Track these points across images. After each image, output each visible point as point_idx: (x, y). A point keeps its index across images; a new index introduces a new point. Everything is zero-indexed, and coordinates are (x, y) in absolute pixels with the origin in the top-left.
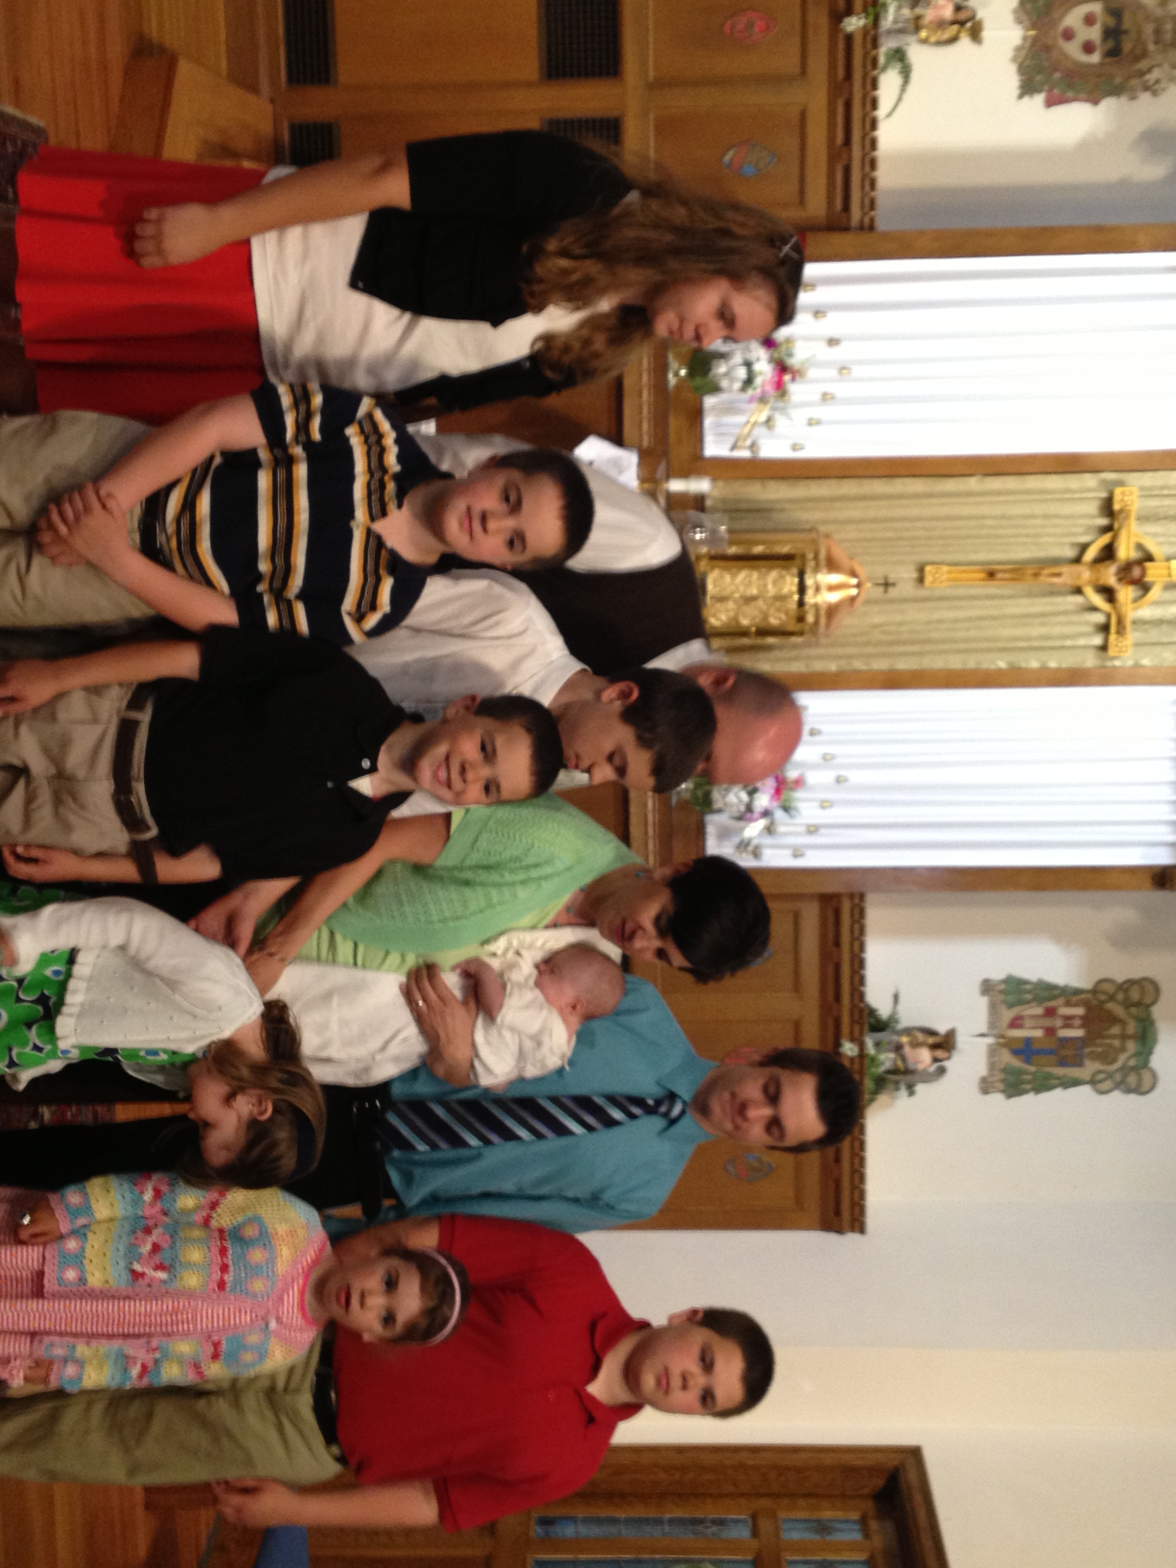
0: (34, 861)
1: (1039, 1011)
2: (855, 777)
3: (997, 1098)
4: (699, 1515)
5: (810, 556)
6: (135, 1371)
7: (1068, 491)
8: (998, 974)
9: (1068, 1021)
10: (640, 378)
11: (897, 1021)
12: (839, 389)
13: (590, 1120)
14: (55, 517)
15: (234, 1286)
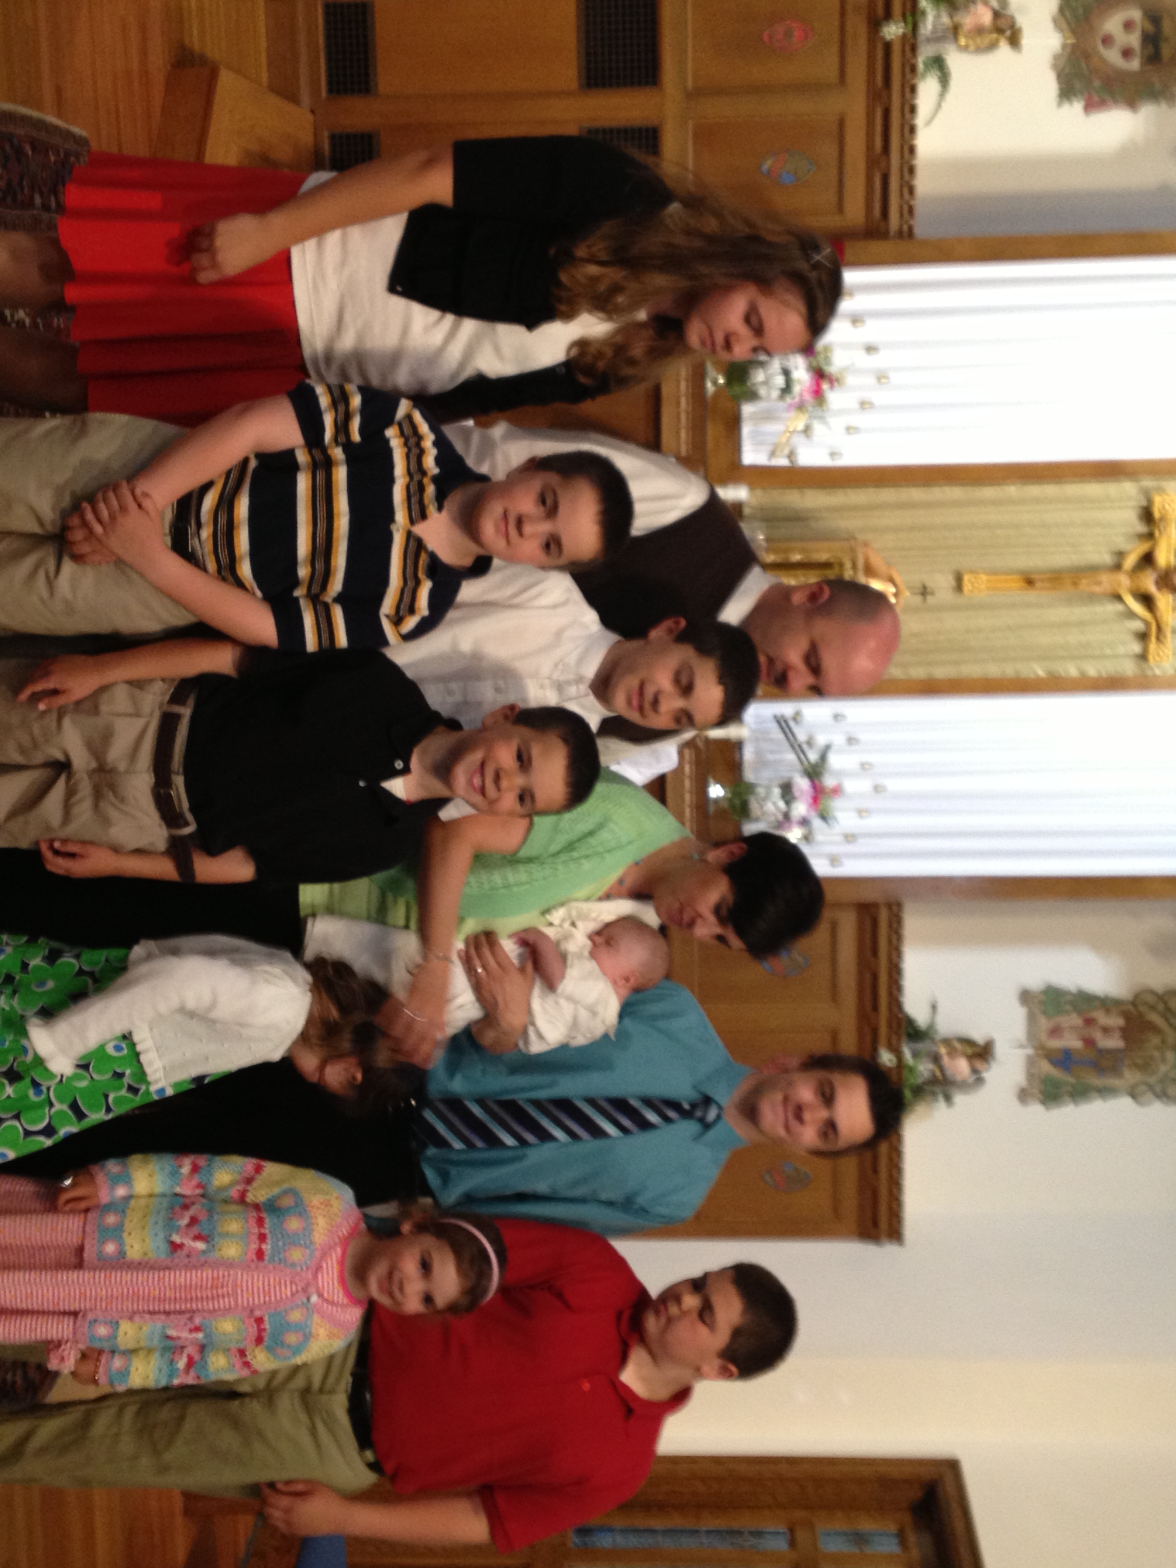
0: (72, 856)
1: (1078, 1021)
2: (892, 785)
3: (1036, 1109)
4: (735, 1525)
5: (848, 564)
6: (182, 1363)
7: (1109, 498)
8: (1037, 984)
9: (1106, 1030)
10: (678, 386)
11: (935, 1030)
12: (878, 397)
13: (626, 1122)
14: (90, 516)
15: (273, 1256)
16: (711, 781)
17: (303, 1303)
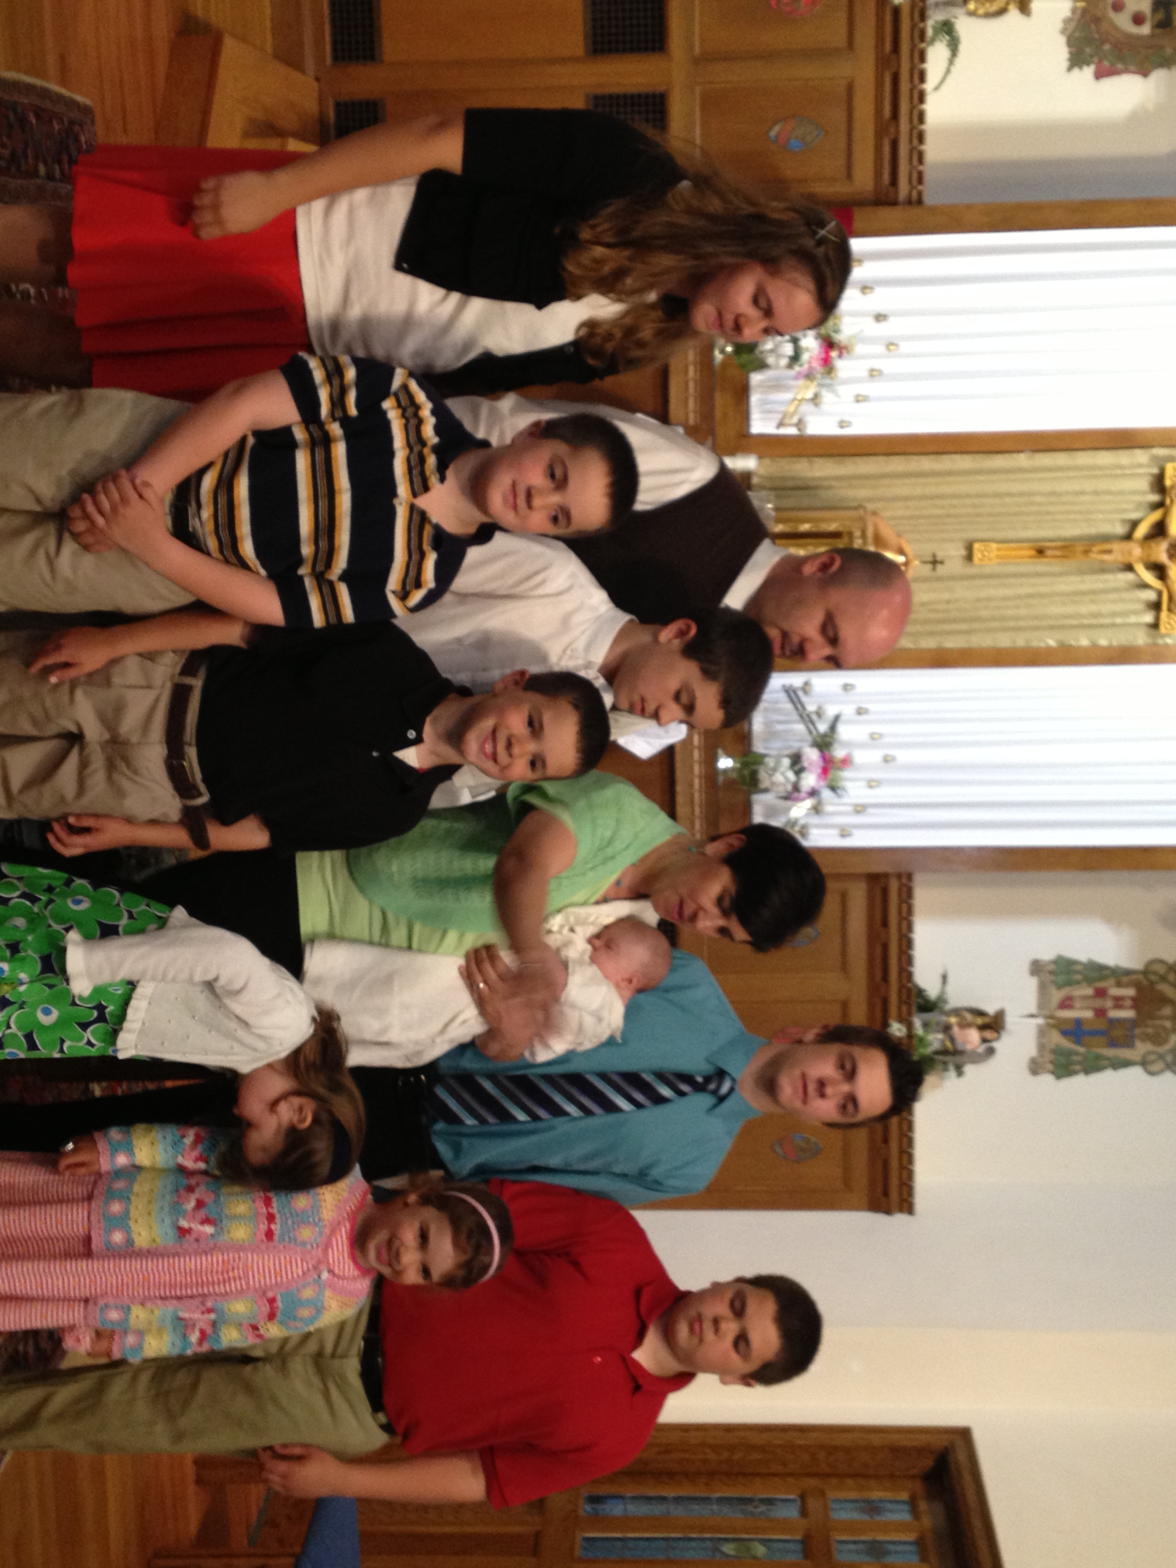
0: (86, 831)
1: (1089, 991)
2: (903, 756)
3: (1047, 1079)
4: (748, 1495)
5: (858, 533)
6: (194, 1337)
7: (1120, 467)
8: (1047, 955)
9: (1118, 1003)
10: (686, 356)
11: (945, 1001)
12: (887, 365)
13: (639, 1097)
15: (282, 1236)
16: (720, 751)
17: (314, 1280)
